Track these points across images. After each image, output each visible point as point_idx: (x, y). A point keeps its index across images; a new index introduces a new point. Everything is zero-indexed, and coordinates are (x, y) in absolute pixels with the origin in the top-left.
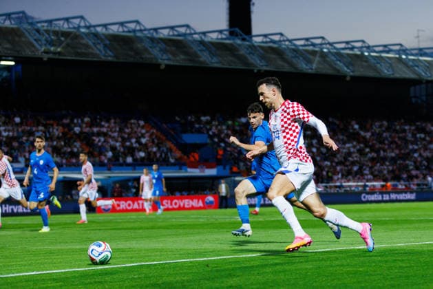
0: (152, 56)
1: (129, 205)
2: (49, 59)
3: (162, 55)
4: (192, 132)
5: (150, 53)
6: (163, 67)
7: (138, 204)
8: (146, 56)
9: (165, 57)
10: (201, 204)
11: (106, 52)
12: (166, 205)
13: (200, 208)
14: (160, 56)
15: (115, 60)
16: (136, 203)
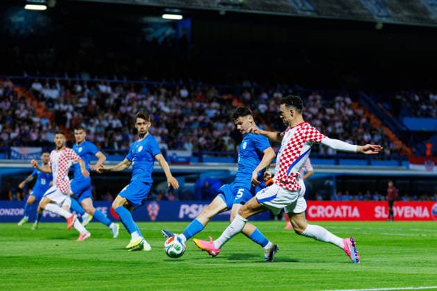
0: (366, 12)
1: (329, 212)
2: (228, 12)
3: (380, 11)
4: (416, 116)
5: (362, 7)
6: (379, 26)
7: (342, 211)
8: (357, 10)
9: (383, 13)
10: (426, 213)
11: (304, 5)
12: (380, 212)
13: (425, 219)
14: (376, 11)
15: (315, 16)
16: (338, 209)
